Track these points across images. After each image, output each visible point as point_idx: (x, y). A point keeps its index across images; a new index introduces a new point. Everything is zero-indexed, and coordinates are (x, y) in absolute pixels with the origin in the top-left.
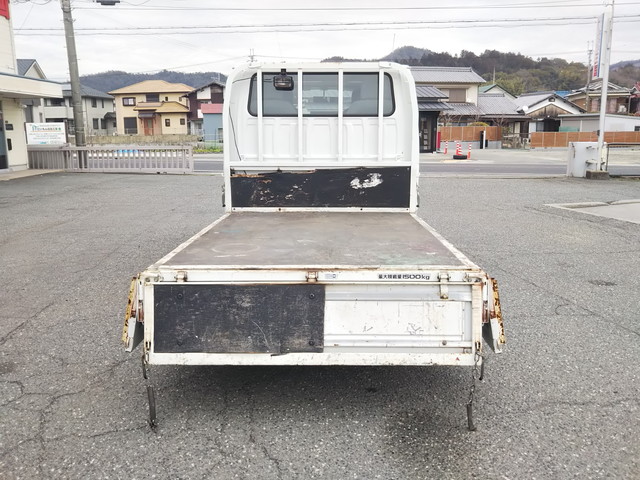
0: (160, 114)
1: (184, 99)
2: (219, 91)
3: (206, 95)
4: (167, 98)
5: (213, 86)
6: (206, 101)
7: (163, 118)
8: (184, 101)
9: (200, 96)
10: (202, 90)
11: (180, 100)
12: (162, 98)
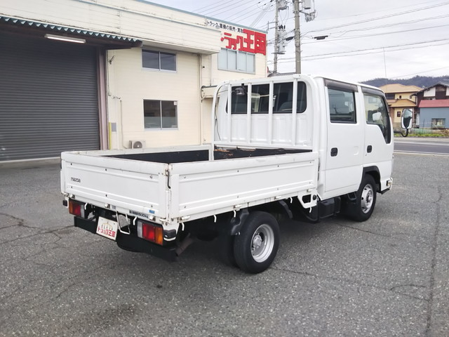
0: (394, 108)
1: (414, 97)
2: (443, 90)
3: (432, 93)
4: (400, 97)
5: (438, 86)
6: (431, 98)
7: (396, 111)
8: (414, 99)
9: (426, 94)
10: (429, 89)
11: (411, 97)
12: (397, 97)
